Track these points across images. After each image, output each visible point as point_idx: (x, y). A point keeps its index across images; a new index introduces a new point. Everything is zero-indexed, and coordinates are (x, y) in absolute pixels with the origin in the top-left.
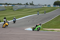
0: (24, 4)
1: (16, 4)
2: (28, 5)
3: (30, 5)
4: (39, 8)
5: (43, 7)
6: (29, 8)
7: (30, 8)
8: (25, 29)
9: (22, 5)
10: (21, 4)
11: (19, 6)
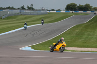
0: (19, 8)
1: (4, 9)
2: (24, 9)
3: (27, 10)
4: (43, 14)
5: (49, 13)
6: (26, 15)
7: (28, 15)
8: (20, 49)
9: (15, 9)
10: (13, 8)
11: (9, 12)
